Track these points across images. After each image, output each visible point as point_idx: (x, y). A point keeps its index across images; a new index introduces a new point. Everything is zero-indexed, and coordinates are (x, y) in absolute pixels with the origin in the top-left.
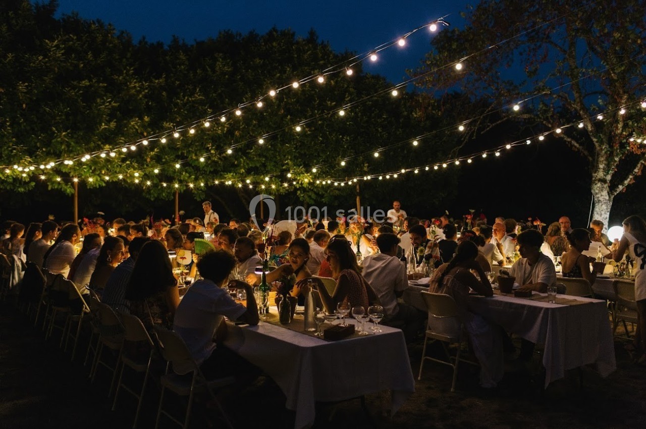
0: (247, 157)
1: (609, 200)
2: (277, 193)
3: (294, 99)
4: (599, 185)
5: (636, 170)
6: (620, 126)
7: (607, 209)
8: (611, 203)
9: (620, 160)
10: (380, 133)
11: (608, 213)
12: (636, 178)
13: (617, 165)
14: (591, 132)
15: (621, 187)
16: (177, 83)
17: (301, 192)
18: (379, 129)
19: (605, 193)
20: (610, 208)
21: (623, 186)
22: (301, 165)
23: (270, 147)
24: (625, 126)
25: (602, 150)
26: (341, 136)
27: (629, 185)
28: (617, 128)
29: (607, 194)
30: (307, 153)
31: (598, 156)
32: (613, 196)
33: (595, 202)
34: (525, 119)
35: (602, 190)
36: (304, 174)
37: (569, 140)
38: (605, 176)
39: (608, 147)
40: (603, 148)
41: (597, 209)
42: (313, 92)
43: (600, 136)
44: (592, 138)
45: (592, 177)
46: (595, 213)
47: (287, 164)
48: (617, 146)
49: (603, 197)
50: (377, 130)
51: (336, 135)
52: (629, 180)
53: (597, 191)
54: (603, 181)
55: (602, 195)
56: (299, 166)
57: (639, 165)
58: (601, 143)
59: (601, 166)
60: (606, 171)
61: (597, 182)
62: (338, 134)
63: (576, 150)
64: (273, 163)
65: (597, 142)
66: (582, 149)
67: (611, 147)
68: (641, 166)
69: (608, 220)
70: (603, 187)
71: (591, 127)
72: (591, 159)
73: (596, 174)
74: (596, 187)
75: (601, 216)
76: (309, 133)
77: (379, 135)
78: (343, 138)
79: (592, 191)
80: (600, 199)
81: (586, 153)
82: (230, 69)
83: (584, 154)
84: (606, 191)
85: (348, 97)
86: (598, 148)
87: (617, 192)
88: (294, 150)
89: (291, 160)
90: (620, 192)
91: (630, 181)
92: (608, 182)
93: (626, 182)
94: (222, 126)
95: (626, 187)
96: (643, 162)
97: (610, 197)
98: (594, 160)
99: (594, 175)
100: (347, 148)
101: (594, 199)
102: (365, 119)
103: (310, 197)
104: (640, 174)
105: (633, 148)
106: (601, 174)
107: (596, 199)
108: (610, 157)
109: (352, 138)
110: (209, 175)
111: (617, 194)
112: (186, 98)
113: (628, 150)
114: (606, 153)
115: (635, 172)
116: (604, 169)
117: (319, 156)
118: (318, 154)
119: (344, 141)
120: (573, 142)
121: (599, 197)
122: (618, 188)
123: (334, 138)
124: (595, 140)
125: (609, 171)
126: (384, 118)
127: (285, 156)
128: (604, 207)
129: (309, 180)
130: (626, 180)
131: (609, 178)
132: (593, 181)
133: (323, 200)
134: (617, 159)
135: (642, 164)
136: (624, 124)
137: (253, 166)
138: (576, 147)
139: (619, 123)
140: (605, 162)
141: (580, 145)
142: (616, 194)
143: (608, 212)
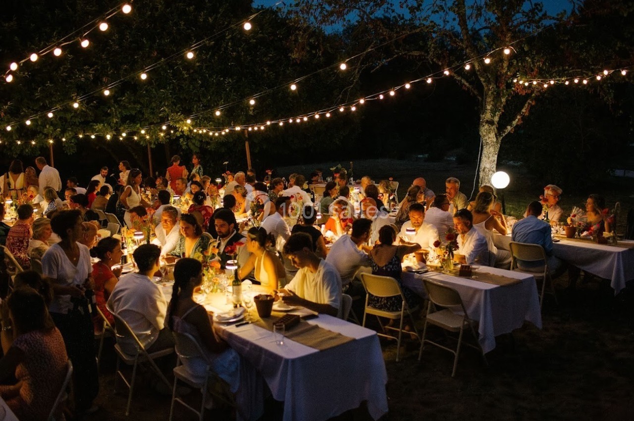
0: (120, 106)
1: (497, 142)
2: (156, 143)
3: (167, 39)
4: (486, 126)
5: (524, 110)
6: (505, 65)
7: (494, 151)
8: (499, 145)
9: (507, 101)
10: (267, 73)
11: (496, 156)
12: (523, 118)
13: (504, 106)
14: (479, 71)
15: (509, 128)
16: (33, 25)
17: (184, 140)
18: (265, 69)
19: (492, 135)
20: (498, 150)
21: (511, 126)
22: (178, 112)
23: (144, 92)
24: (510, 65)
25: (489, 90)
26: (222, 79)
27: (517, 126)
28: (502, 67)
29: (495, 136)
30: (187, 98)
31: (486, 95)
32: (502, 137)
33: (484, 144)
34: (416, 56)
35: (489, 133)
36: (183, 121)
37: (459, 78)
38: (493, 117)
39: (495, 87)
40: (491, 88)
41: (485, 151)
42: (190, 31)
43: (487, 75)
44: (479, 77)
45: (479, 118)
46: (483, 155)
47: (164, 111)
48: (503, 86)
49: (490, 139)
50: (263, 70)
51: (216, 77)
52: (517, 120)
53: (485, 134)
54: (491, 123)
55: (489, 138)
56: (177, 113)
57: (526, 105)
58: (488, 82)
59: (489, 107)
60: (493, 112)
61: (484, 124)
62: (219, 76)
63: (466, 89)
64: (149, 110)
65: (484, 82)
66: (472, 88)
67: (498, 87)
68: (528, 106)
69: (496, 162)
70: (491, 129)
71: (478, 66)
72: (480, 98)
73: (484, 116)
74: (484, 129)
75: (489, 159)
76: (186, 76)
77: (265, 75)
78: (224, 80)
79: (480, 133)
80: (487, 141)
81: (476, 92)
82: (94, 8)
83: (474, 93)
84: (494, 133)
85: (228, 35)
86: (486, 88)
87: (506, 133)
88: (170, 96)
89: (167, 106)
90: (509, 132)
91: (518, 122)
92: (496, 123)
93: (514, 123)
94: (85, 73)
95: (514, 128)
96: (531, 102)
97: (497, 139)
98: (483, 98)
99: (481, 116)
100: (230, 91)
101: (482, 141)
102: (249, 58)
103: (194, 144)
104: (527, 114)
105: (518, 89)
106: (488, 116)
107: (484, 142)
108: (497, 97)
109: (235, 81)
110: (79, 126)
111: (506, 135)
112: (42, 43)
113: (514, 91)
114: (492, 93)
115: (523, 113)
116: (491, 110)
117: (199, 101)
118: (199, 98)
119: (226, 84)
120: (463, 81)
121: (486, 140)
122: (507, 129)
123: (214, 81)
124: (482, 79)
125: (496, 112)
126: (269, 57)
127: (161, 102)
128: (492, 149)
129: (189, 128)
130: (514, 120)
131: (496, 119)
132: (481, 123)
133: (209, 147)
134: (503, 100)
135: (529, 103)
136: (509, 64)
137: (128, 114)
138: (465, 86)
139: (503, 62)
140: (492, 103)
141: (470, 84)
142: (504, 135)
143: (496, 154)
